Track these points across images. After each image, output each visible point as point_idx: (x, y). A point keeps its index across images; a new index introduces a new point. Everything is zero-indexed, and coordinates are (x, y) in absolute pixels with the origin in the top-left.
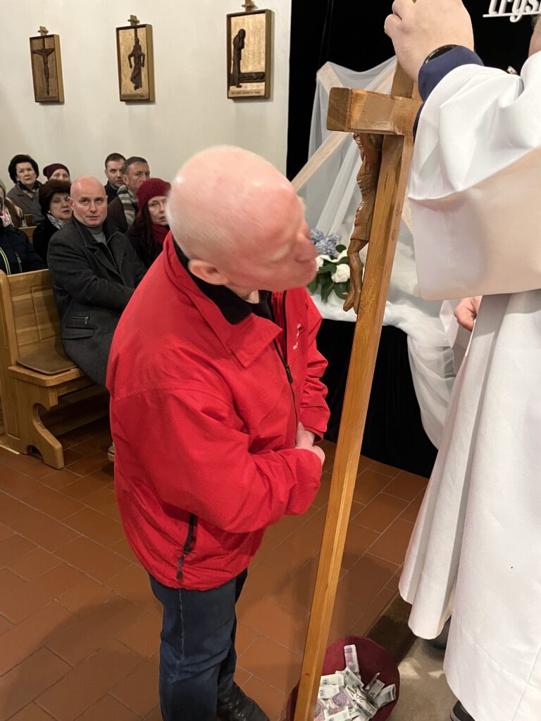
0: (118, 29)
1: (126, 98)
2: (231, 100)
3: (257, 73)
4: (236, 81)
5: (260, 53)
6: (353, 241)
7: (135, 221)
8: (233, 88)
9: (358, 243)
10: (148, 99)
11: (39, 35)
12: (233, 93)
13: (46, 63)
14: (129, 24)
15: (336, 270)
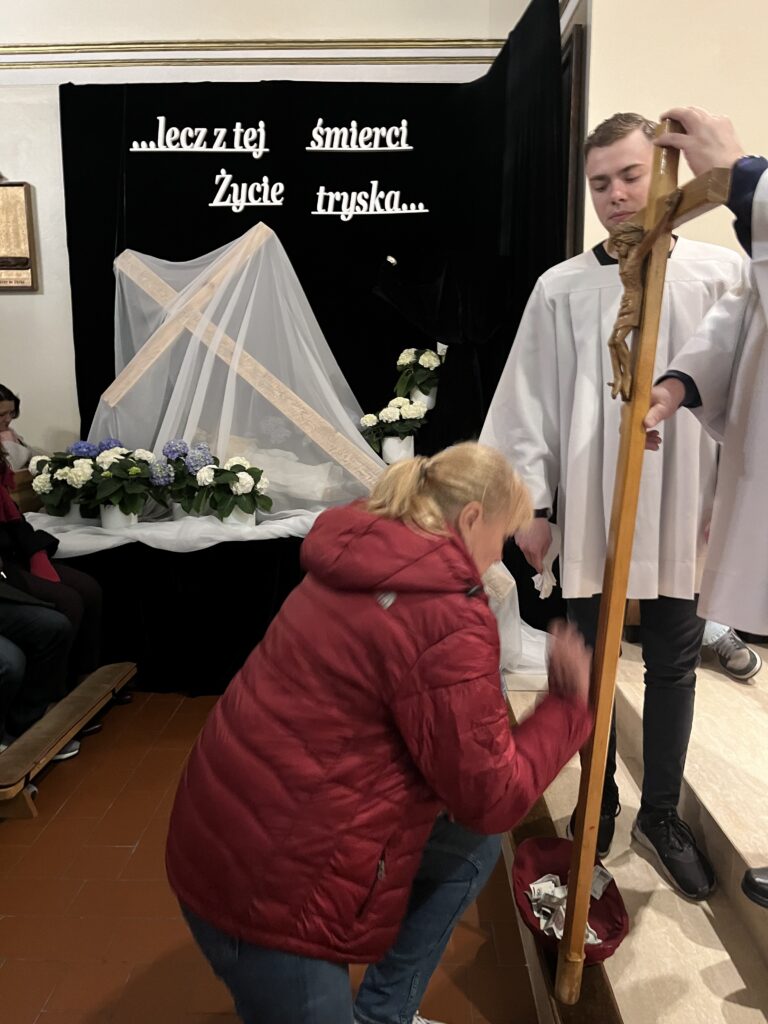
15: (238, 479)
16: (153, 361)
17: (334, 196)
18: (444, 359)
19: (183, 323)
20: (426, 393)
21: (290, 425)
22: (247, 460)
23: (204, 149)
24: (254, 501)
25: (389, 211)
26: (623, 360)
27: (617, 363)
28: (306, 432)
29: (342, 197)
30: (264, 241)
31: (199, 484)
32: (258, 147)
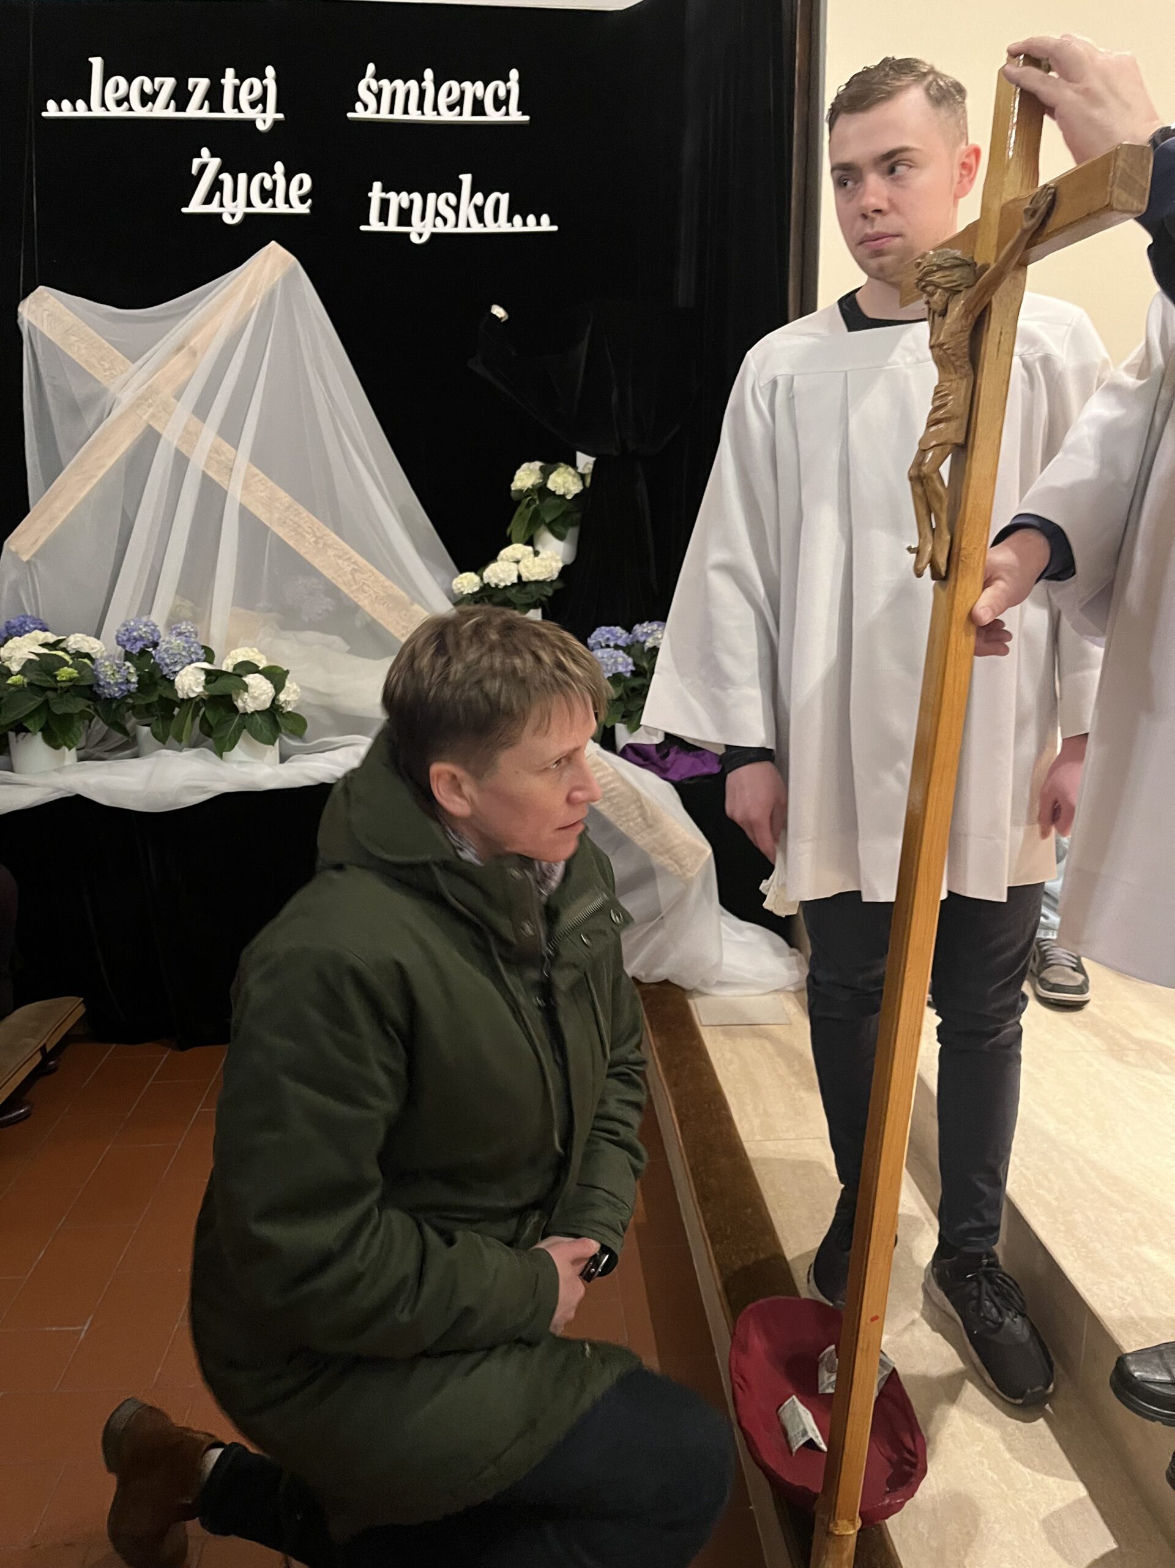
15: (245, 687)
16: (95, 481)
17: (398, 200)
18: (588, 481)
19: (145, 416)
20: (560, 537)
21: (332, 590)
22: (262, 652)
23: (171, 113)
24: (276, 723)
25: (491, 228)
26: (936, 505)
27: (923, 511)
28: (360, 603)
29: (412, 202)
30: (278, 276)
31: (181, 695)
32: (264, 111)
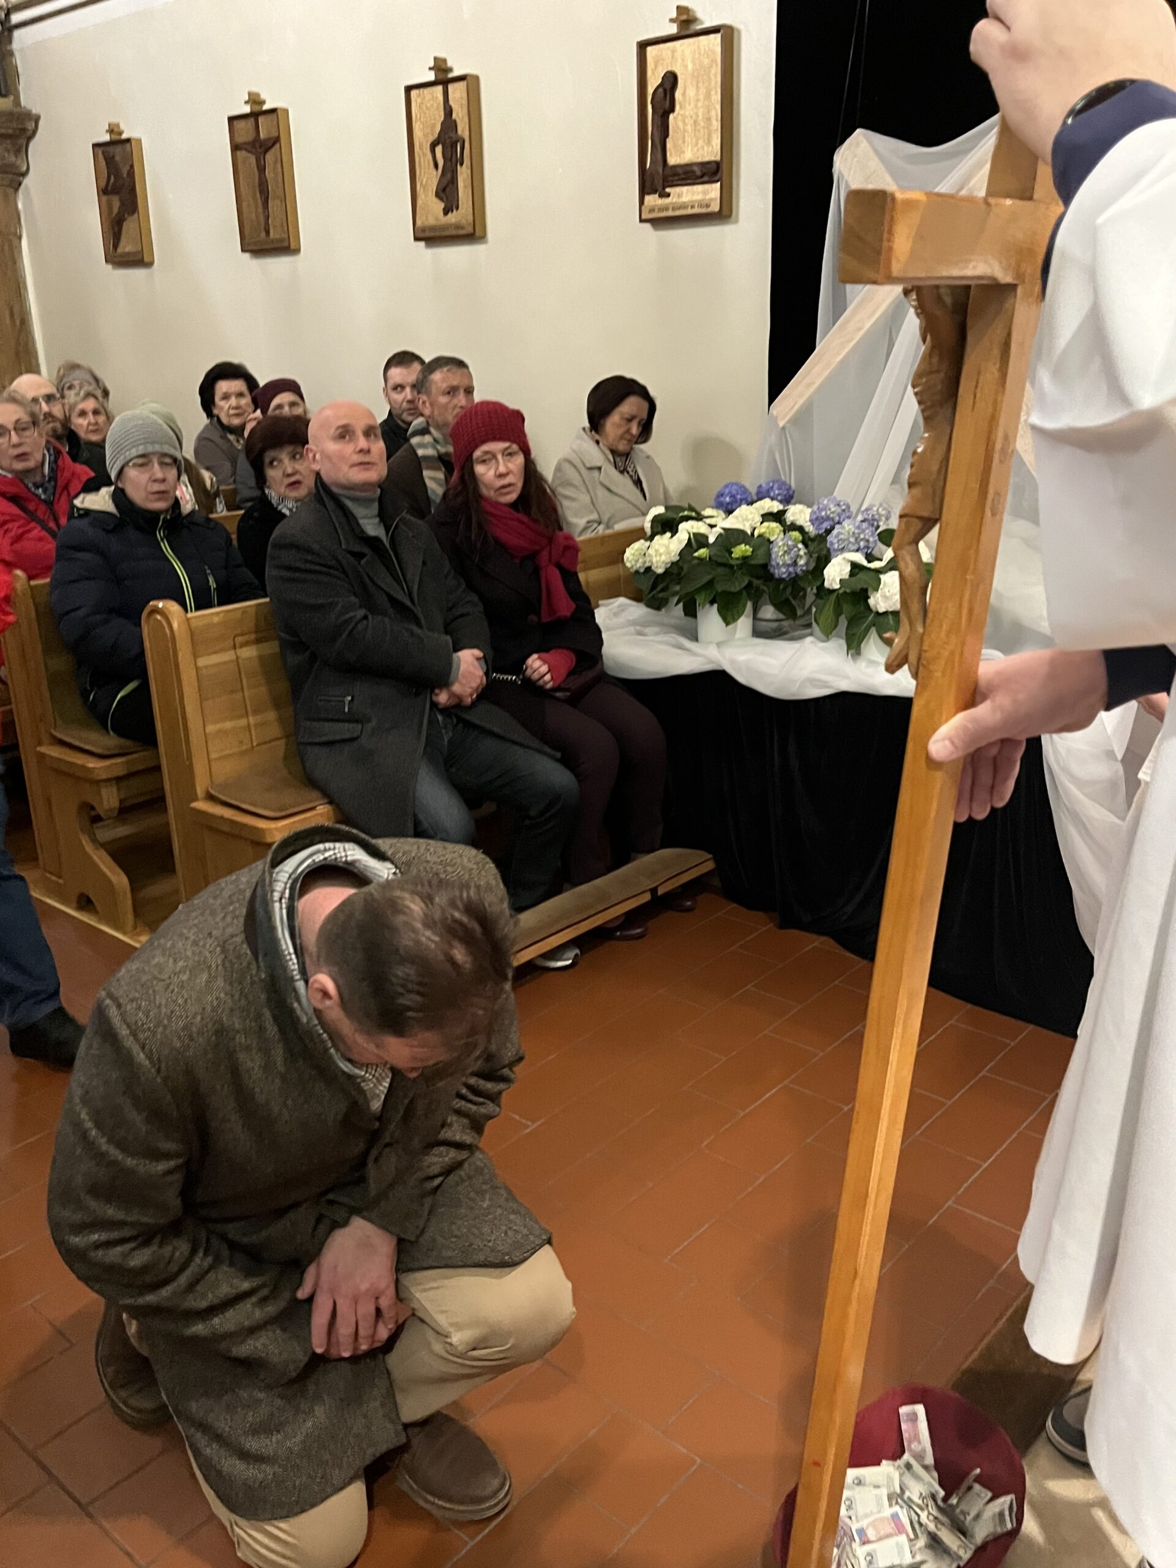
0: (408, 89)
1: (427, 234)
2: (648, 226)
3: (703, 165)
4: (659, 183)
5: (709, 119)
6: (905, 519)
7: (445, 495)
8: (651, 200)
9: (917, 525)
10: (473, 234)
11: (247, 109)
12: (652, 210)
13: (262, 169)
14: (431, 76)
15: (880, 586)
16: (852, 344)
